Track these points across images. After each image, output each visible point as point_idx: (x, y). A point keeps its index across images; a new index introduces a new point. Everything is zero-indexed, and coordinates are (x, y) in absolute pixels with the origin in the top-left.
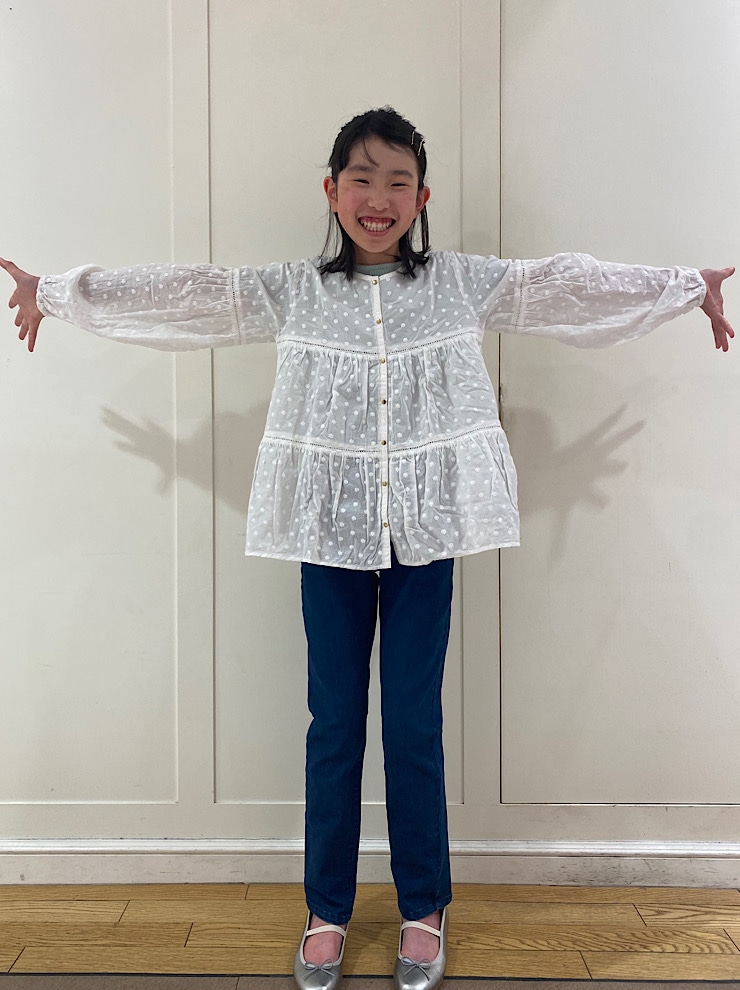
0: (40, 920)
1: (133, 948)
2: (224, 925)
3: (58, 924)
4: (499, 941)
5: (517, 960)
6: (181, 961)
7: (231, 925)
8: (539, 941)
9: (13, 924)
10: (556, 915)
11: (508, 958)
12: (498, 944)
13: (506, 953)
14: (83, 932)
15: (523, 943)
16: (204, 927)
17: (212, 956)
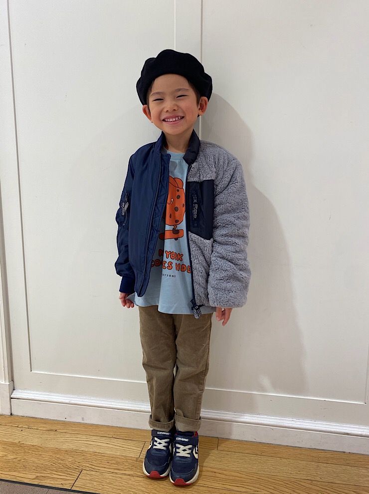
0: (92, 450)
3: (103, 455)
9: (76, 451)
14: (117, 463)
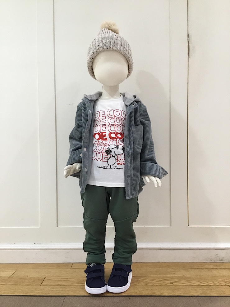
1: (16, 286)
2: (60, 278)
4: (190, 282)
5: (200, 289)
6: (38, 291)
7: (63, 278)
8: (209, 282)
10: (215, 273)
11: (195, 288)
12: (189, 284)
13: (193, 287)
15: (201, 283)
16: (51, 278)
17: (53, 289)
